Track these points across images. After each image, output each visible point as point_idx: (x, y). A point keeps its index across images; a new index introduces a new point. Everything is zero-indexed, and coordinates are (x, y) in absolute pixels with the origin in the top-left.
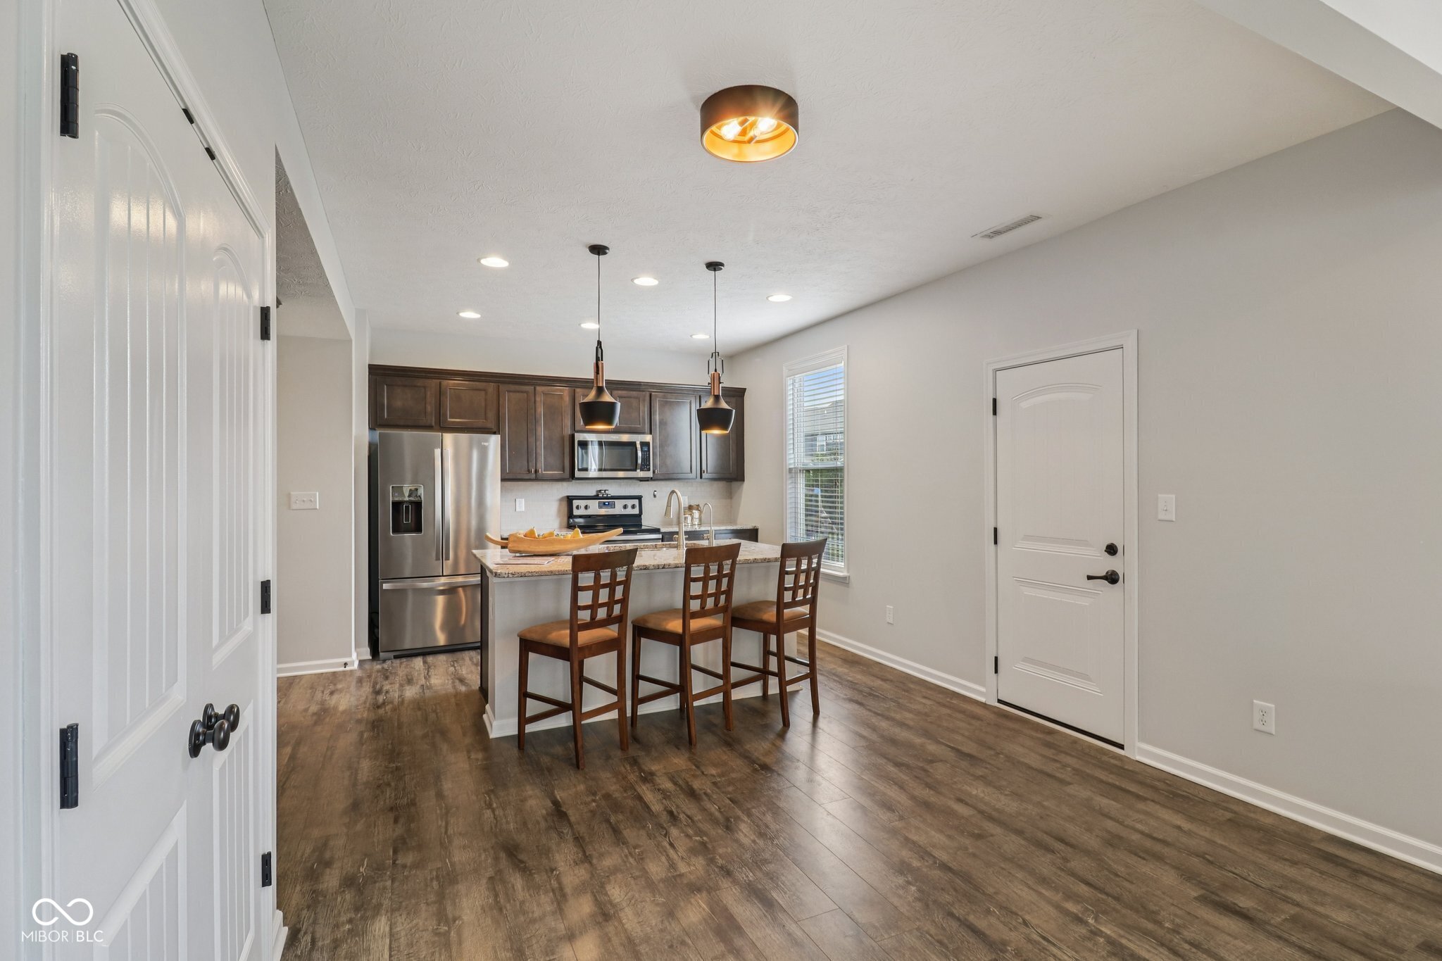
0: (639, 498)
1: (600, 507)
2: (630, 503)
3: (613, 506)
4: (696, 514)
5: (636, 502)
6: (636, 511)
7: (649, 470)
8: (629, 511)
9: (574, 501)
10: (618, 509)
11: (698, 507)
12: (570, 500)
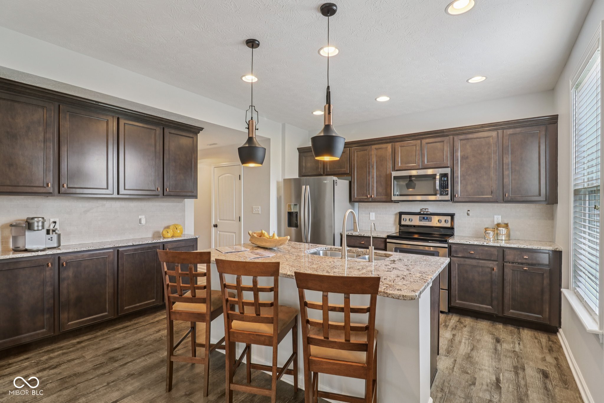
0: (452, 216)
1: (420, 220)
2: (443, 218)
3: (430, 220)
4: (503, 231)
5: (449, 218)
6: (449, 225)
7: (447, 194)
8: (443, 224)
9: (402, 215)
10: (435, 222)
11: (506, 226)
12: (401, 214)
